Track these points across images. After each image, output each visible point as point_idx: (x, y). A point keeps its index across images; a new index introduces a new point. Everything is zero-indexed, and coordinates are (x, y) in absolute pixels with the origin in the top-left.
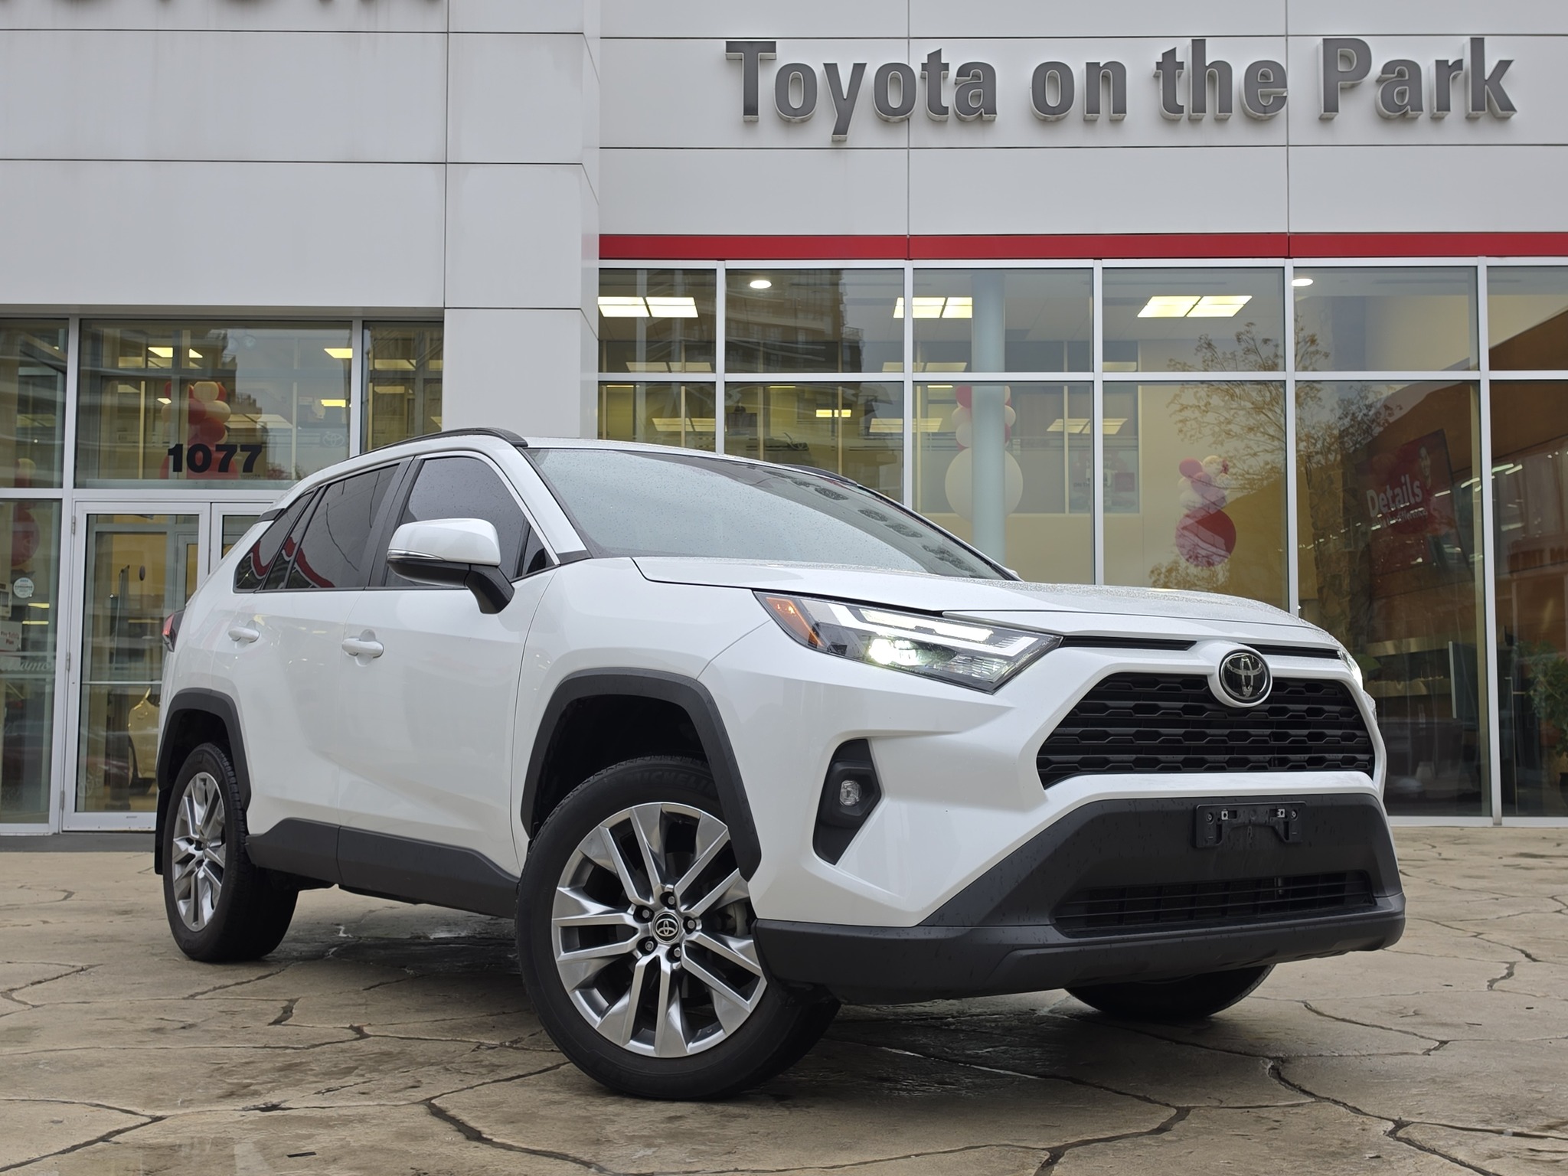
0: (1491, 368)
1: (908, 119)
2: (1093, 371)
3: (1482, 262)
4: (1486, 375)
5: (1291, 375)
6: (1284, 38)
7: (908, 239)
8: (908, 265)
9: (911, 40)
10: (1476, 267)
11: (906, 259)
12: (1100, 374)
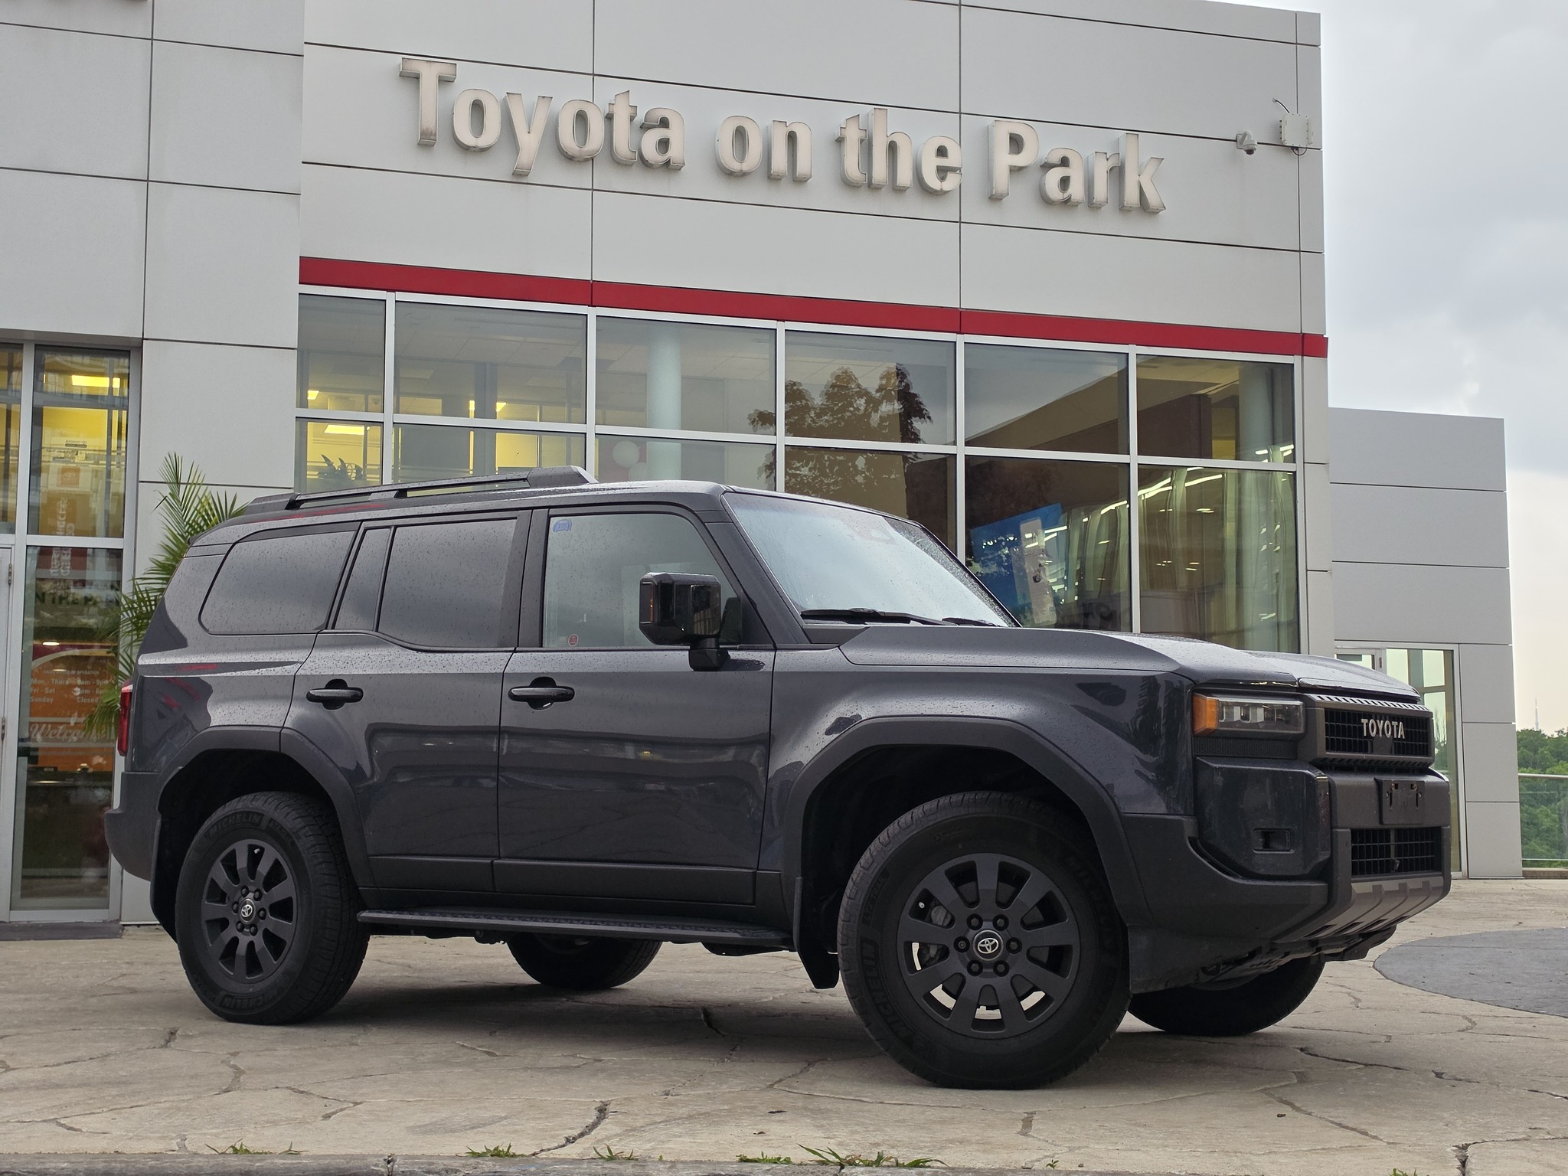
0: (1140, 453)
1: (593, 160)
2: (776, 435)
3: (1133, 350)
4: (1134, 459)
5: (961, 451)
6: (958, 115)
7: (592, 284)
8: (592, 312)
9: (595, 77)
10: (1128, 354)
11: (589, 306)
12: (782, 439)
